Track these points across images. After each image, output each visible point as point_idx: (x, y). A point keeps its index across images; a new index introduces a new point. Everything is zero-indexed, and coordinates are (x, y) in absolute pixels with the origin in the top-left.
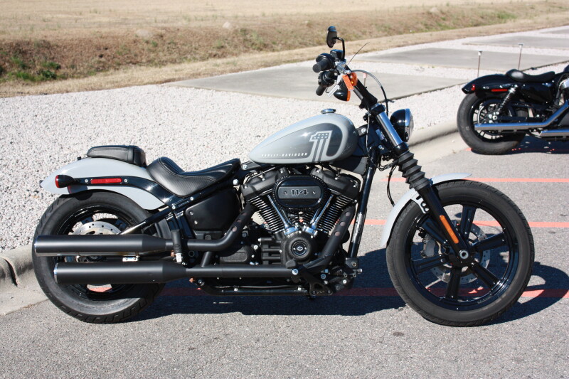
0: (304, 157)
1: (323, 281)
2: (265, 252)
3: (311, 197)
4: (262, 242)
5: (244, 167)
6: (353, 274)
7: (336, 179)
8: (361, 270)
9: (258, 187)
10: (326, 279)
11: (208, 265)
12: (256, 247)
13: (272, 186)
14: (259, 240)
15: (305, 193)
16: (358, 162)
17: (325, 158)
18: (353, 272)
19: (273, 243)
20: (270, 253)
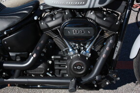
0: (82, 5)
1: (94, 85)
2: (56, 64)
3: (87, 35)
4: (54, 59)
5: (41, 8)
6: (114, 81)
7: (104, 19)
8: (119, 79)
9: (50, 24)
10: (96, 84)
11: (18, 77)
12: (50, 62)
13: (60, 24)
14: (53, 57)
15: (83, 32)
16: (120, 4)
17: (97, 5)
18: (114, 80)
19: (62, 59)
20: (60, 65)
